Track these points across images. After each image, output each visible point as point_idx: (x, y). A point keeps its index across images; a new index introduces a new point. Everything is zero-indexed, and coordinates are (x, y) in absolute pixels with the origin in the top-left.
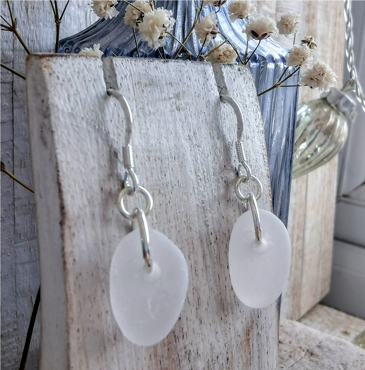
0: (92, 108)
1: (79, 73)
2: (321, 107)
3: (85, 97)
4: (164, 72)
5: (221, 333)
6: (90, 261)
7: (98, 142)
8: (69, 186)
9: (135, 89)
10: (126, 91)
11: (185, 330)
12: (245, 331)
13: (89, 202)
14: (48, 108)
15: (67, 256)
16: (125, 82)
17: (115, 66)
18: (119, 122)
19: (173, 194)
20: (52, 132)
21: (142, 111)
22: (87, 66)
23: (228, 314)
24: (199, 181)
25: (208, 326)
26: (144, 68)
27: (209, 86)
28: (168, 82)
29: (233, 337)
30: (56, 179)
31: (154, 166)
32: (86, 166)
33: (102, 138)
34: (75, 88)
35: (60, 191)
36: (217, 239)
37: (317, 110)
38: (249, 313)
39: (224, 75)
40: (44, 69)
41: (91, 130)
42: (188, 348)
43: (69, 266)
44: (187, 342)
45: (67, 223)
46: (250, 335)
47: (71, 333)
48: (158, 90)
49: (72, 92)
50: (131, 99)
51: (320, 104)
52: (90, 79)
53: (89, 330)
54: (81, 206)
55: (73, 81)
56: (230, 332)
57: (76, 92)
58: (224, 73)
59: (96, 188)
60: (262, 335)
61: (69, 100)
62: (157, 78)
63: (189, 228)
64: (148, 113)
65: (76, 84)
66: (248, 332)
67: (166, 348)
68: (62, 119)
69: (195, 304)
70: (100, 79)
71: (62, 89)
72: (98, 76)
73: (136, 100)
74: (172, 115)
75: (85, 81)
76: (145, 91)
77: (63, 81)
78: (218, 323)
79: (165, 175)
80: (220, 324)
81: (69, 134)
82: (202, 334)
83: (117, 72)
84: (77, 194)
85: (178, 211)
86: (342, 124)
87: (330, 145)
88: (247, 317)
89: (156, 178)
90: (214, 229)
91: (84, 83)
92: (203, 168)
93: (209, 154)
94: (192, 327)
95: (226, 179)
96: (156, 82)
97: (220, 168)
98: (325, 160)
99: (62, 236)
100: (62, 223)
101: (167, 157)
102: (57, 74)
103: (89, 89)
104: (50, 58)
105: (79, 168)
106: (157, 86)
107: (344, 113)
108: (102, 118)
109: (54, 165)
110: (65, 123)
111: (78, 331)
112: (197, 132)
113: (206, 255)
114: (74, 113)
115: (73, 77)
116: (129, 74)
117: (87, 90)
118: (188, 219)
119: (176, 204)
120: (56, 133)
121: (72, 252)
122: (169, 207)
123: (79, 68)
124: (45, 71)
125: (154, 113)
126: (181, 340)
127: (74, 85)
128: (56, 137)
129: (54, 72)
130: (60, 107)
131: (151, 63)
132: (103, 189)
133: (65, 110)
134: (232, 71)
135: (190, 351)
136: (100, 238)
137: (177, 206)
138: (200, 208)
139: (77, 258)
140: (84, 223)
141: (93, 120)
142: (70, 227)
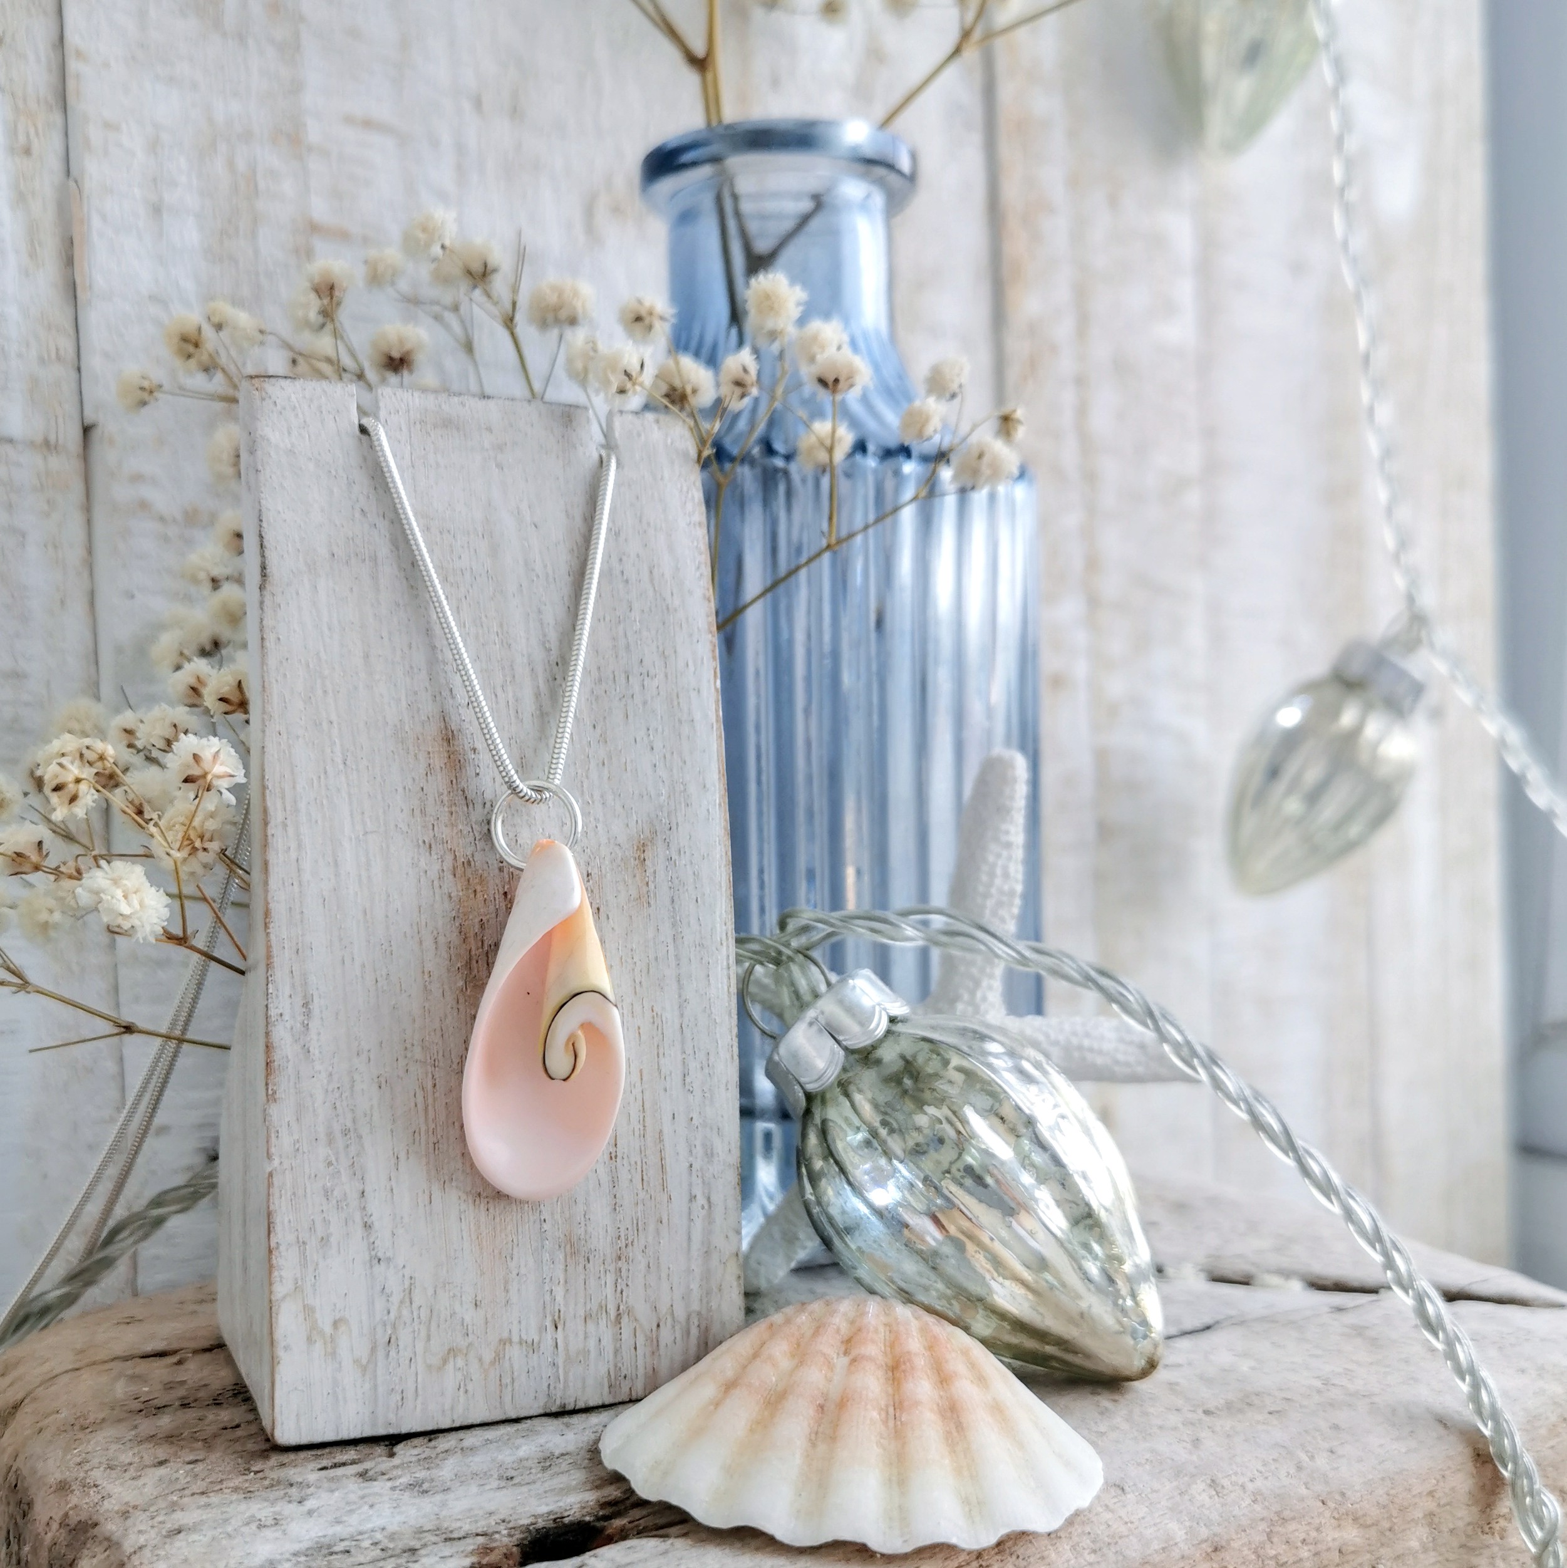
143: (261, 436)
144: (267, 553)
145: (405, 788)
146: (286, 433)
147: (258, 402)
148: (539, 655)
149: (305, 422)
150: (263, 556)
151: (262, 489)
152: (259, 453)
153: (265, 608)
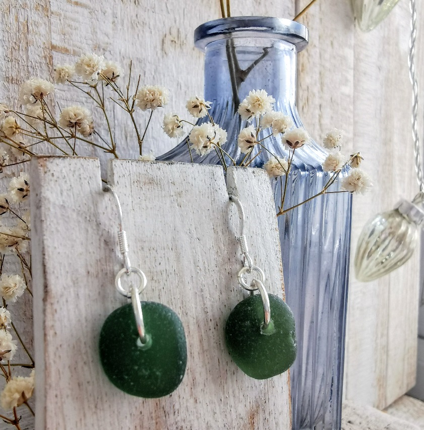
0: (85, 202)
1: (74, 171)
2: (393, 217)
3: (78, 193)
4: (167, 173)
5: (220, 414)
6: (72, 336)
7: (87, 231)
8: (54, 268)
9: (132, 186)
10: (123, 188)
11: (177, 407)
12: (249, 414)
13: (74, 284)
14: (40, 201)
15: (48, 329)
16: (122, 180)
17: (114, 166)
18: (112, 214)
19: (168, 281)
20: (42, 221)
21: (138, 205)
22: (85, 166)
23: (229, 396)
24: (199, 271)
25: (205, 406)
26: (145, 168)
27: (216, 186)
28: (170, 181)
29: (234, 419)
30: (41, 260)
31: (148, 255)
32: (73, 251)
33: (92, 227)
34: (69, 185)
35: (45, 272)
36: (217, 325)
37: (390, 220)
38: (254, 397)
39: (235, 176)
40: (39, 168)
41: (81, 221)
42: (179, 424)
43: (50, 338)
44: (179, 418)
45: (49, 300)
46: (256, 419)
47: (48, 398)
48: (158, 188)
49: (65, 187)
50: (127, 195)
51: (392, 214)
52: (85, 177)
53: (68, 396)
54: (65, 285)
55: (67, 179)
56: (231, 414)
57: (69, 188)
58: (235, 174)
59: (83, 271)
60: (270, 420)
61: (61, 194)
62: (159, 178)
63: (184, 313)
64: (145, 208)
65: (70, 181)
66: (252, 417)
67: (154, 421)
68: (52, 209)
69: (189, 384)
70: (96, 177)
71: (55, 185)
72: (94, 174)
73: (132, 196)
74: (172, 210)
75: (80, 178)
76: (143, 189)
77: (58, 177)
78: (217, 404)
79: (160, 264)
80: (219, 406)
81: (58, 223)
82: (197, 413)
83: (115, 172)
84: (61, 275)
85: (173, 298)
86: (413, 232)
87: (402, 250)
88: (251, 402)
89: (150, 265)
90: (213, 316)
91: (78, 180)
92: (203, 260)
93: (212, 248)
94: (185, 405)
95: (230, 271)
96: (157, 180)
97: (224, 261)
98: (399, 263)
99: (44, 311)
100: (45, 300)
101: (163, 248)
102: (52, 172)
103: (83, 185)
104: (47, 159)
105: (65, 253)
106: (157, 184)
107: (415, 222)
108: (94, 210)
109: (41, 249)
110: (56, 213)
111: (56, 396)
112: (199, 227)
113: (204, 340)
114: (66, 206)
115: (68, 175)
116: (128, 173)
117: (81, 186)
118: (184, 305)
119: (170, 290)
120: (45, 221)
121: (53, 326)
122: (163, 293)
123: (75, 168)
124: (40, 170)
125: (151, 208)
126: (172, 416)
127: (68, 182)
128: (45, 226)
129: (50, 171)
130: (52, 200)
131: (154, 164)
132: (90, 273)
133: (57, 203)
134: (244, 173)
135: (182, 427)
136: (84, 315)
137: (172, 292)
138: (199, 296)
139: (58, 332)
140: (67, 301)
141: (84, 212)
142: (52, 304)
143: (44, 197)
144: (48, 277)
145: (131, 414)
146: (59, 195)
147: (42, 174)
148: (201, 316)
149: (71, 186)
150: (45, 278)
151: (45, 233)
152: (43, 208)
153: (47, 314)
